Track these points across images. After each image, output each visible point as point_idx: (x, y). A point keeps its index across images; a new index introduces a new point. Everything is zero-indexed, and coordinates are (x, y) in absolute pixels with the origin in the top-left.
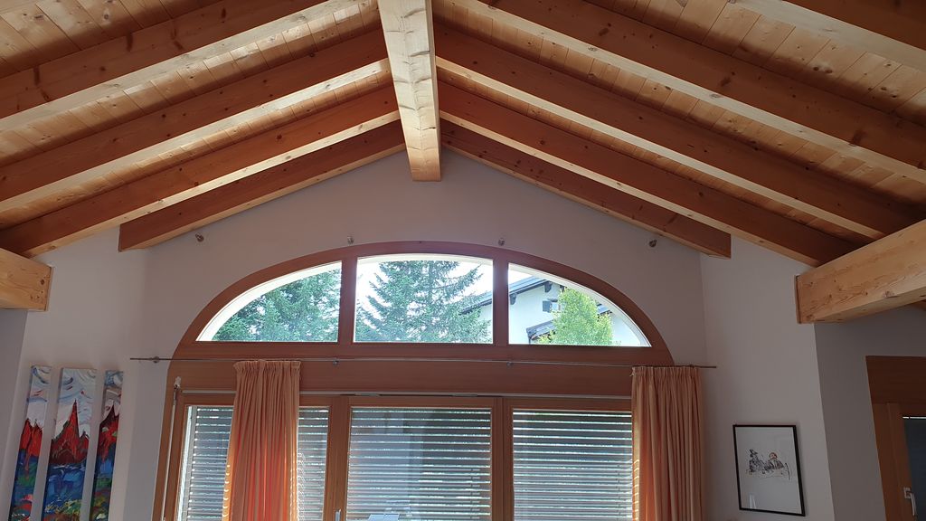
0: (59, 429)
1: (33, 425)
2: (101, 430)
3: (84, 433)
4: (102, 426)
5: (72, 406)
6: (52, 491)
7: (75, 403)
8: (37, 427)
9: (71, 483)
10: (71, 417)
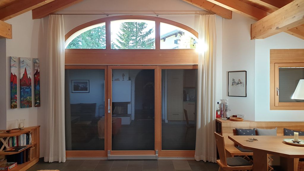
0: (22, 76)
1: (13, 74)
2: (34, 76)
3: (29, 77)
4: (35, 75)
5: (25, 69)
6: (22, 94)
7: (25, 68)
8: (15, 75)
9: (28, 92)
10: (25, 72)
